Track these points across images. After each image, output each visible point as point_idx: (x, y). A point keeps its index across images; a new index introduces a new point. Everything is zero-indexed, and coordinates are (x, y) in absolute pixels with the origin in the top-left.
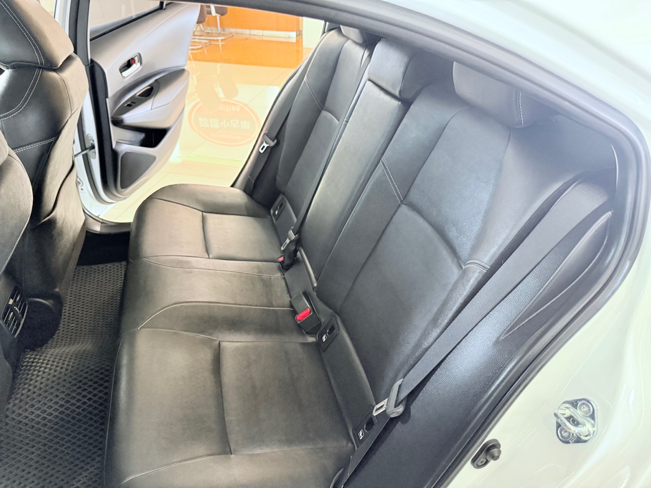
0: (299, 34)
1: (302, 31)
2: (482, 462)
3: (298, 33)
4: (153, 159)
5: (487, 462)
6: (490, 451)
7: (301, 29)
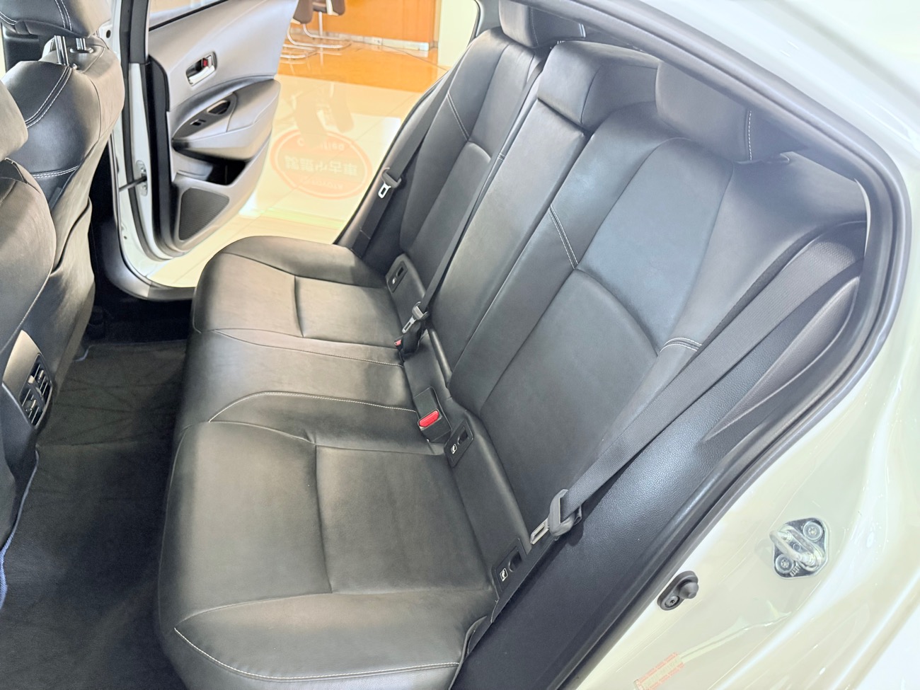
0: (434, 47)
1: (437, 42)
2: (672, 601)
3: (432, 45)
4: (226, 200)
5: (679, 601)
6: (683, 587)
7: (435, 40)
